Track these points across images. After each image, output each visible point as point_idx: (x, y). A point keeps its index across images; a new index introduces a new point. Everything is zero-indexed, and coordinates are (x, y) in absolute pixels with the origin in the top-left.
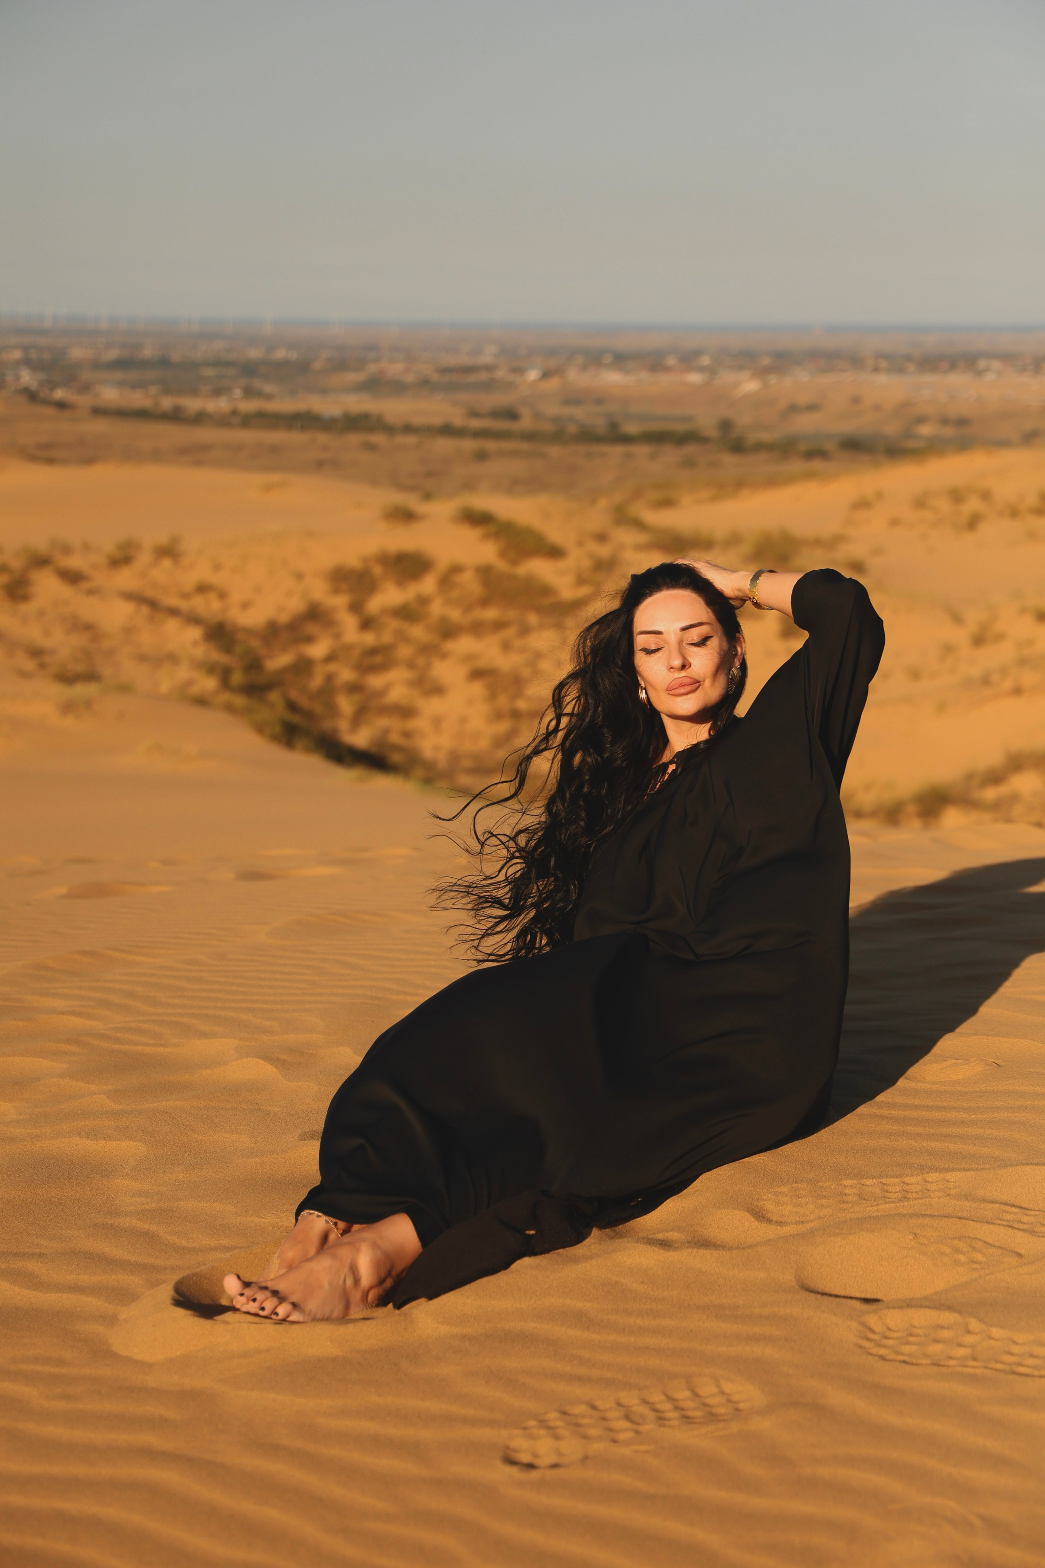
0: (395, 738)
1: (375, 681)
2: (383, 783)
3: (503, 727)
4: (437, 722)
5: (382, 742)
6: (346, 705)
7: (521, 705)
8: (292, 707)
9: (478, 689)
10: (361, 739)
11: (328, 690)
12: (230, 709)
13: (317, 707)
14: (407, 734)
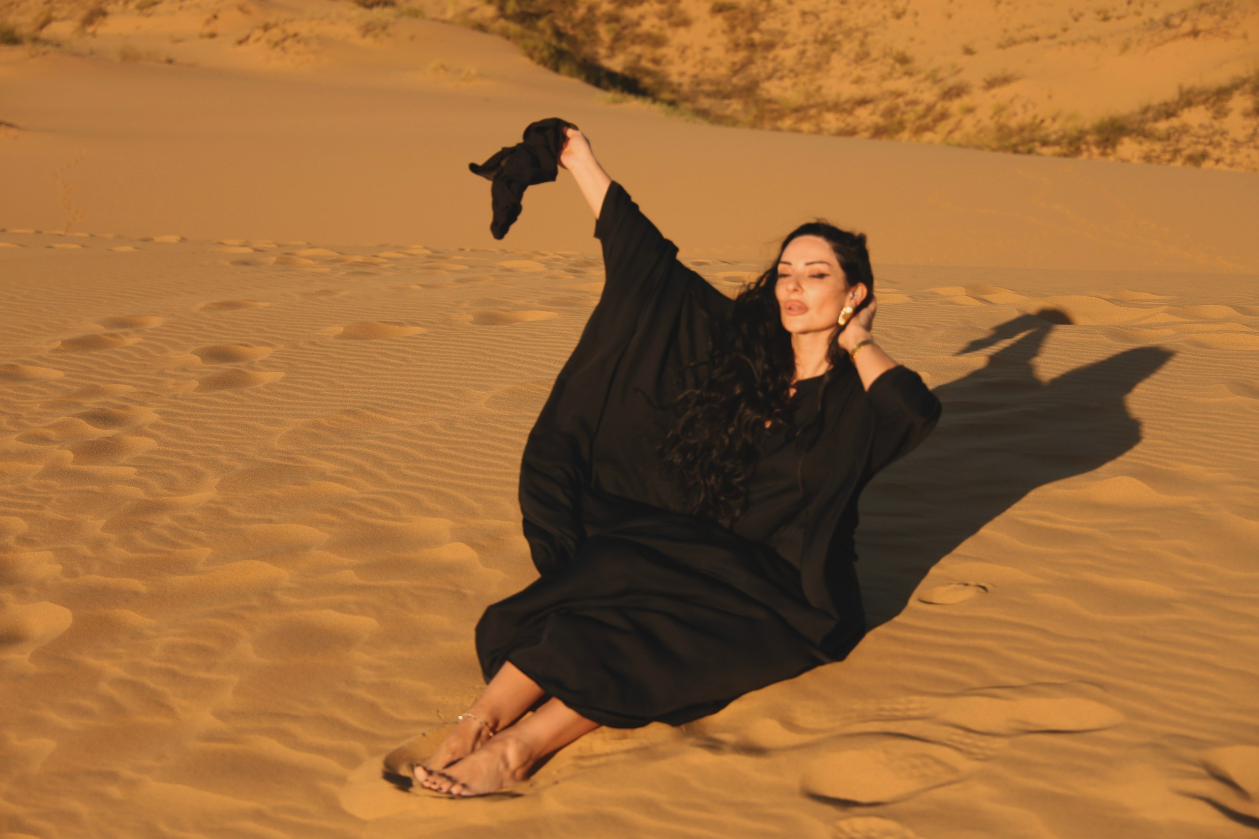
0: (646, 64)
1: (631, 13)
2: (635, 104)
3: (741, 56)
4: (683, 50)
5: (635, 67)
6: (604, 33)
7: (756, 36)
8: (559, 34)
9: (719, 21)
10: (617, 64)
11: (590, 20)
12: (506, 35)
13: (580, 35)
14: (656, 61)
